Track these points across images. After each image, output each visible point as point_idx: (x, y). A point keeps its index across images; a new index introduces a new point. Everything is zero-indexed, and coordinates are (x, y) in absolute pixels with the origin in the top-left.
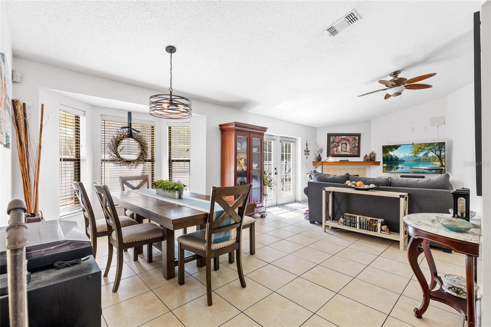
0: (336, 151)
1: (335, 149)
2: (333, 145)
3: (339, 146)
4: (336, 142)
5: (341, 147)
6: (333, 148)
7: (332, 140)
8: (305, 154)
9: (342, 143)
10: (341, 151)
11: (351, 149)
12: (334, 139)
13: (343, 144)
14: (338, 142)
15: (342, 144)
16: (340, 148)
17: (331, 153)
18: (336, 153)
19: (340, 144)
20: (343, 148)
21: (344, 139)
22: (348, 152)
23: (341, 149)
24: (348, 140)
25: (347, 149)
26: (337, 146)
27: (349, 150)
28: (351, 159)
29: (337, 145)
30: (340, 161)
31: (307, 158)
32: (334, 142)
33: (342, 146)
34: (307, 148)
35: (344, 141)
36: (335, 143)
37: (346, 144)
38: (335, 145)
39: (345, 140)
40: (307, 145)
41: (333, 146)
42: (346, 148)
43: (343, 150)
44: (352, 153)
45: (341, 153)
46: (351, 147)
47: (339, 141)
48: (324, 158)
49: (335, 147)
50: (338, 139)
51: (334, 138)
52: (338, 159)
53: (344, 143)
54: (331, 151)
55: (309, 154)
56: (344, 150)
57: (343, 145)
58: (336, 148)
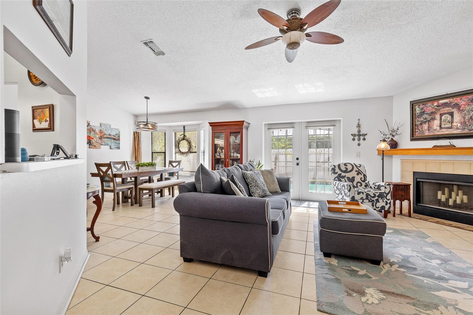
0: (429, 130)
1: (426, 126)
2: (422, 119)
3: (434, 119)
4: (427, 114)
5: (439, 122)
6: (421, 124)
7: (418, 112)
8: (354, 139)
9: (442, 112)
10: (438, 128)
11: (465, 122)
12: (422, 109)
13: (445, 114)
14: (432, 113)
15: (441, 115)
16: (436, 123)
17: (416, 133)
18: (427, 133)
19: (438, 116)
20: (443, 123)
21: (446, 105)
22: (457, 129)
23: (439, 125)
24: (457, 106)
25: (454, 124)
26: (429, 121)
27: (459, 125)
28: (459, 143)
29: (429, 118)
30: (434, 147)
31: (359, 145)
32: (423, 113)
33: (441, 119)
34: (359, 131)
35: (446, 110)
36: (425, 116)
37: (452, 114)
38: (426, 119)
39: (448, 107)
40: (359, 126)
41: (422, 121)
42: (452, 122)
43: (443, 126)
44: (466, 131)
45: (439, 132)
46: (464, 118)
47: (434, 110)
48: (405, 142)
49: (425, 123)
50: (430, 108)
51: (422, 106)
52: (430, 144)
53: (446, 112)
54: (416, 130)
55: (364, 139)
56: (447, 126)
57: (443, 117)
58: (427, 124)
